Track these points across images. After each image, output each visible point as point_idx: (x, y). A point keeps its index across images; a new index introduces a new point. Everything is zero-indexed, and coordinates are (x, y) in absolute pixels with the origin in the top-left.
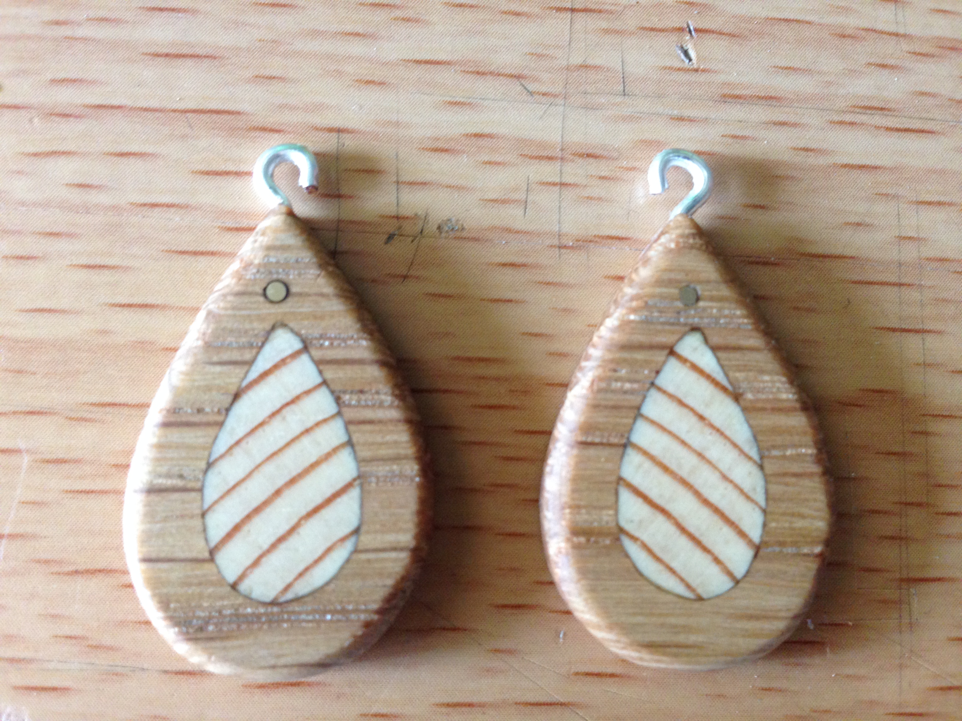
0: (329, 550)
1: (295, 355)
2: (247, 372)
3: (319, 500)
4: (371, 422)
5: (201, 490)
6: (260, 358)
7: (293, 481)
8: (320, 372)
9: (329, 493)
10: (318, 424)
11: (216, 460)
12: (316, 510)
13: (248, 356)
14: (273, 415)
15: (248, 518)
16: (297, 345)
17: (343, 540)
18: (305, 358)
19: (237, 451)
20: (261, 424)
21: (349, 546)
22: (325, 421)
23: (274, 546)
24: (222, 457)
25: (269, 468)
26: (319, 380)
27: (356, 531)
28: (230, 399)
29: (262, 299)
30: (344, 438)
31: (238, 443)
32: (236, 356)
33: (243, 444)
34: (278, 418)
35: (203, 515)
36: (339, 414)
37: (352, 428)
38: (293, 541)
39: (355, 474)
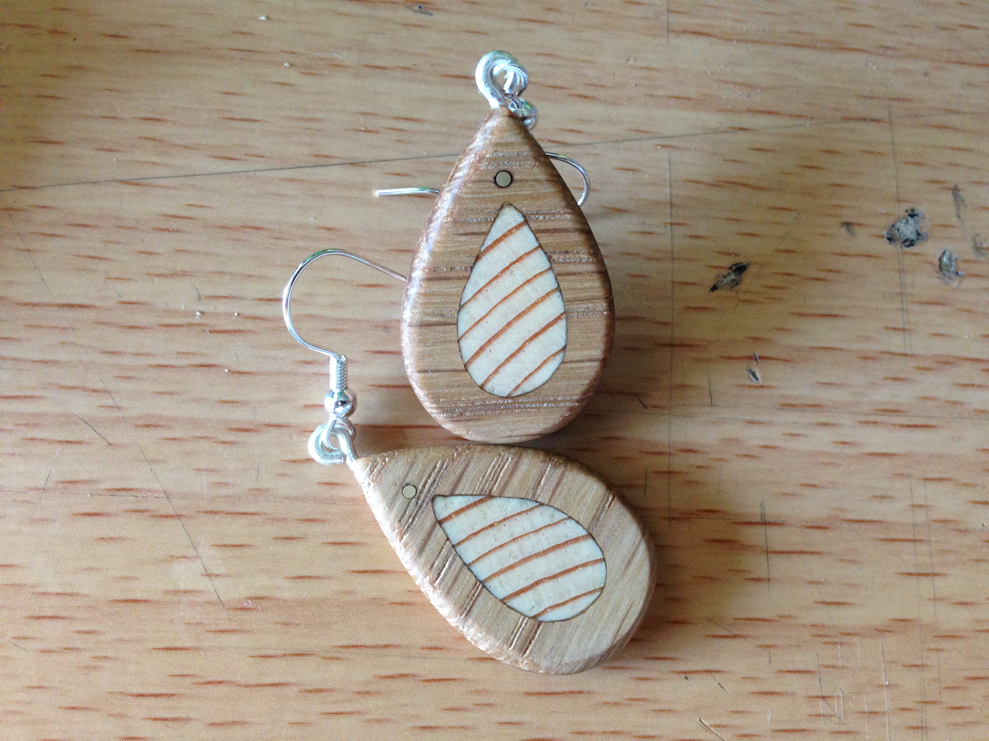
0: (545, 362)
1: (518, 227)
2: (485, 240)
3: (537, 330)
4: (574, 274)
5: (456, 324)
6: (494, 230)
7: (519, 317)
8: (537, 239)
9: (544, 324)
10: (536, 276)
11: (466, 303)
12: (536, 335)
13: (484, 229)
14: (504, 270)
15: (489, 342)
16: (520, 219)
17: (554, 355)
18: (525, 229)
19: (480, 296)
20: (496, 278)
21: (559, 358)
22: (541, 274)
23: (507, 360)
24: (469, 301)
25: (502, 308)
26: (537, 245)
27: (564, 349)
28: (473, 260)
29: (493, 185)
30: (555, 286)
31: (480, 291)
32: (476, 229)
33: (484, 291)
34: (508, 272)
35: (459, 341)
36: (551, 268)
37: (559, 278)
38: (521, 357)
39: (562, 311)
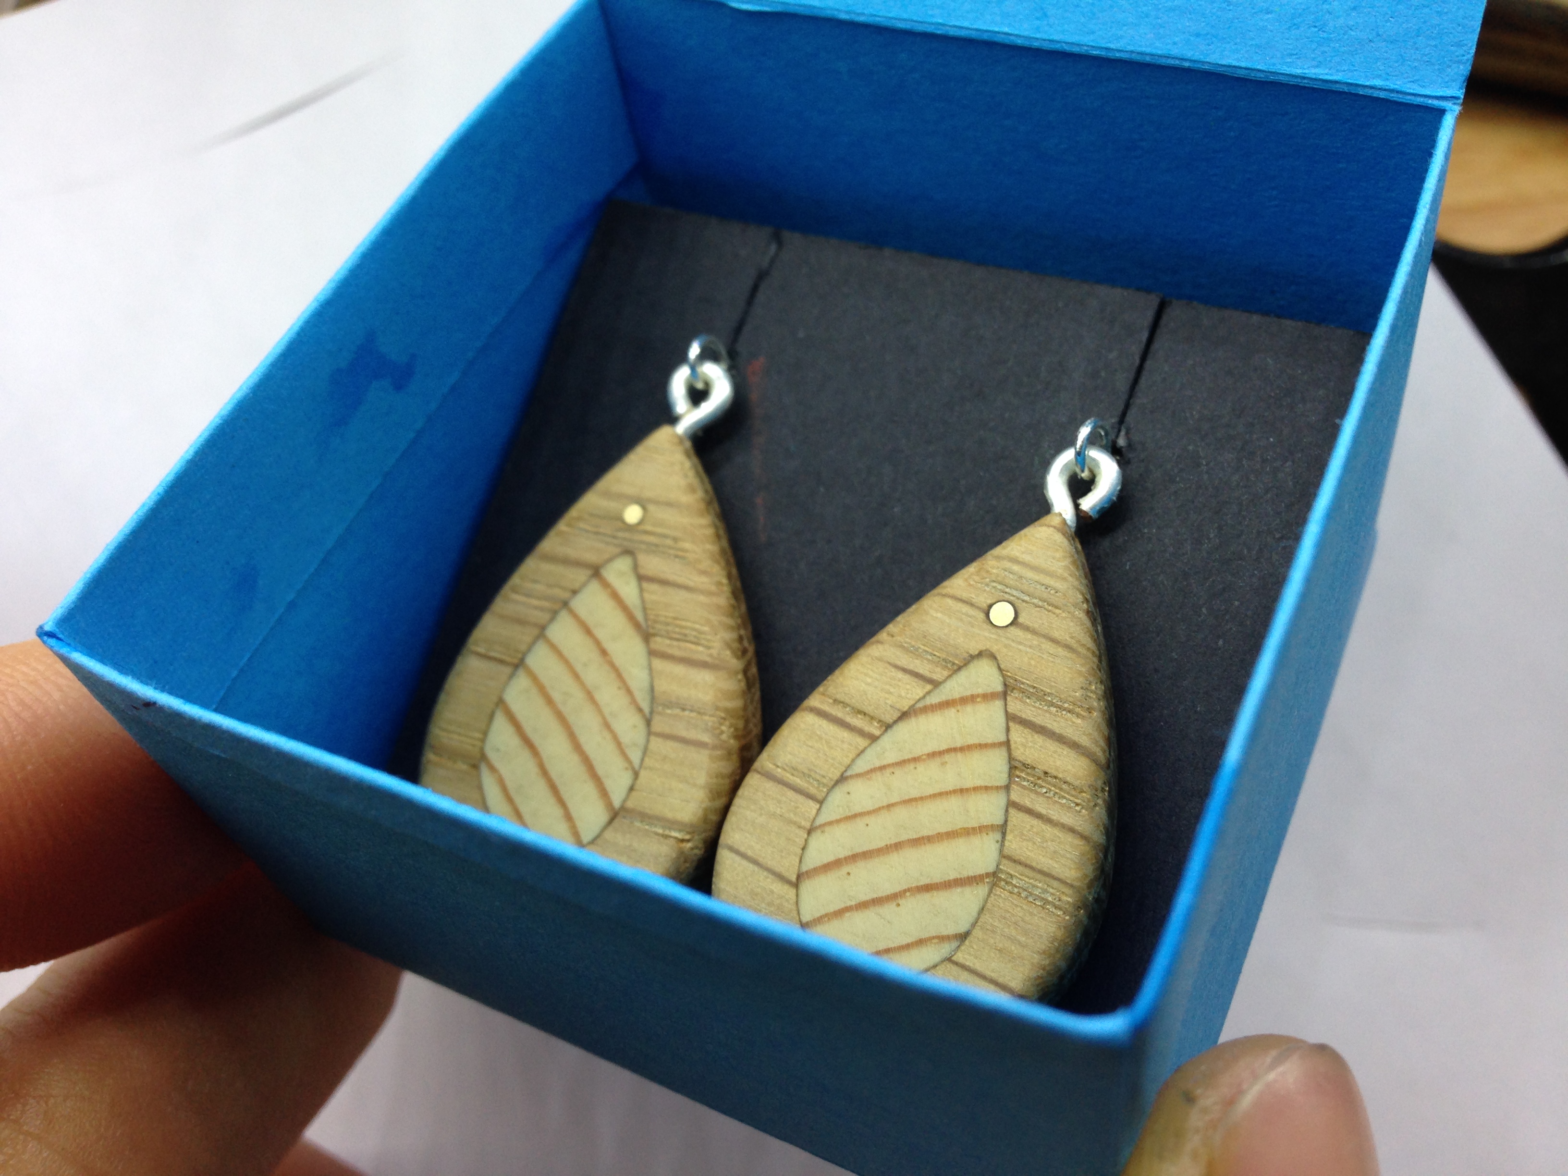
0: (920, 942)
1: (988, 697)
2: (929, 693)
3: (937, 878)
4: (1039, 816)
5: (821, 802)
6: (949, 685)
7: (917, 842)
8: (1008, 730)
9: (952, 876)
10: (976, 789)
11: (851, 777)
12: (928, 888)
13: (939, 674)
14: (933, 755)
15: (854, 858)
16: (997, 686)
17: (942, 939)
18: (999, 704)
19: (878, 777)
20: (915, 760)
21: (946, 949)
22: (986, 788)
23: (863, 905)
24: (858, 775)
25: (901, 814)
26: (1003, 738)
27: (963, 937)
28: (896, 715)
29: (982, 616)
30: (999, 820)
31: (882, 768)
32: (923, 668)
33: (888, 771)
34: (938, 760)
35: (809, 832)
36: (1007, 788)
37: (1012, 811)
38: (888, 910)
39: (991, 869)
